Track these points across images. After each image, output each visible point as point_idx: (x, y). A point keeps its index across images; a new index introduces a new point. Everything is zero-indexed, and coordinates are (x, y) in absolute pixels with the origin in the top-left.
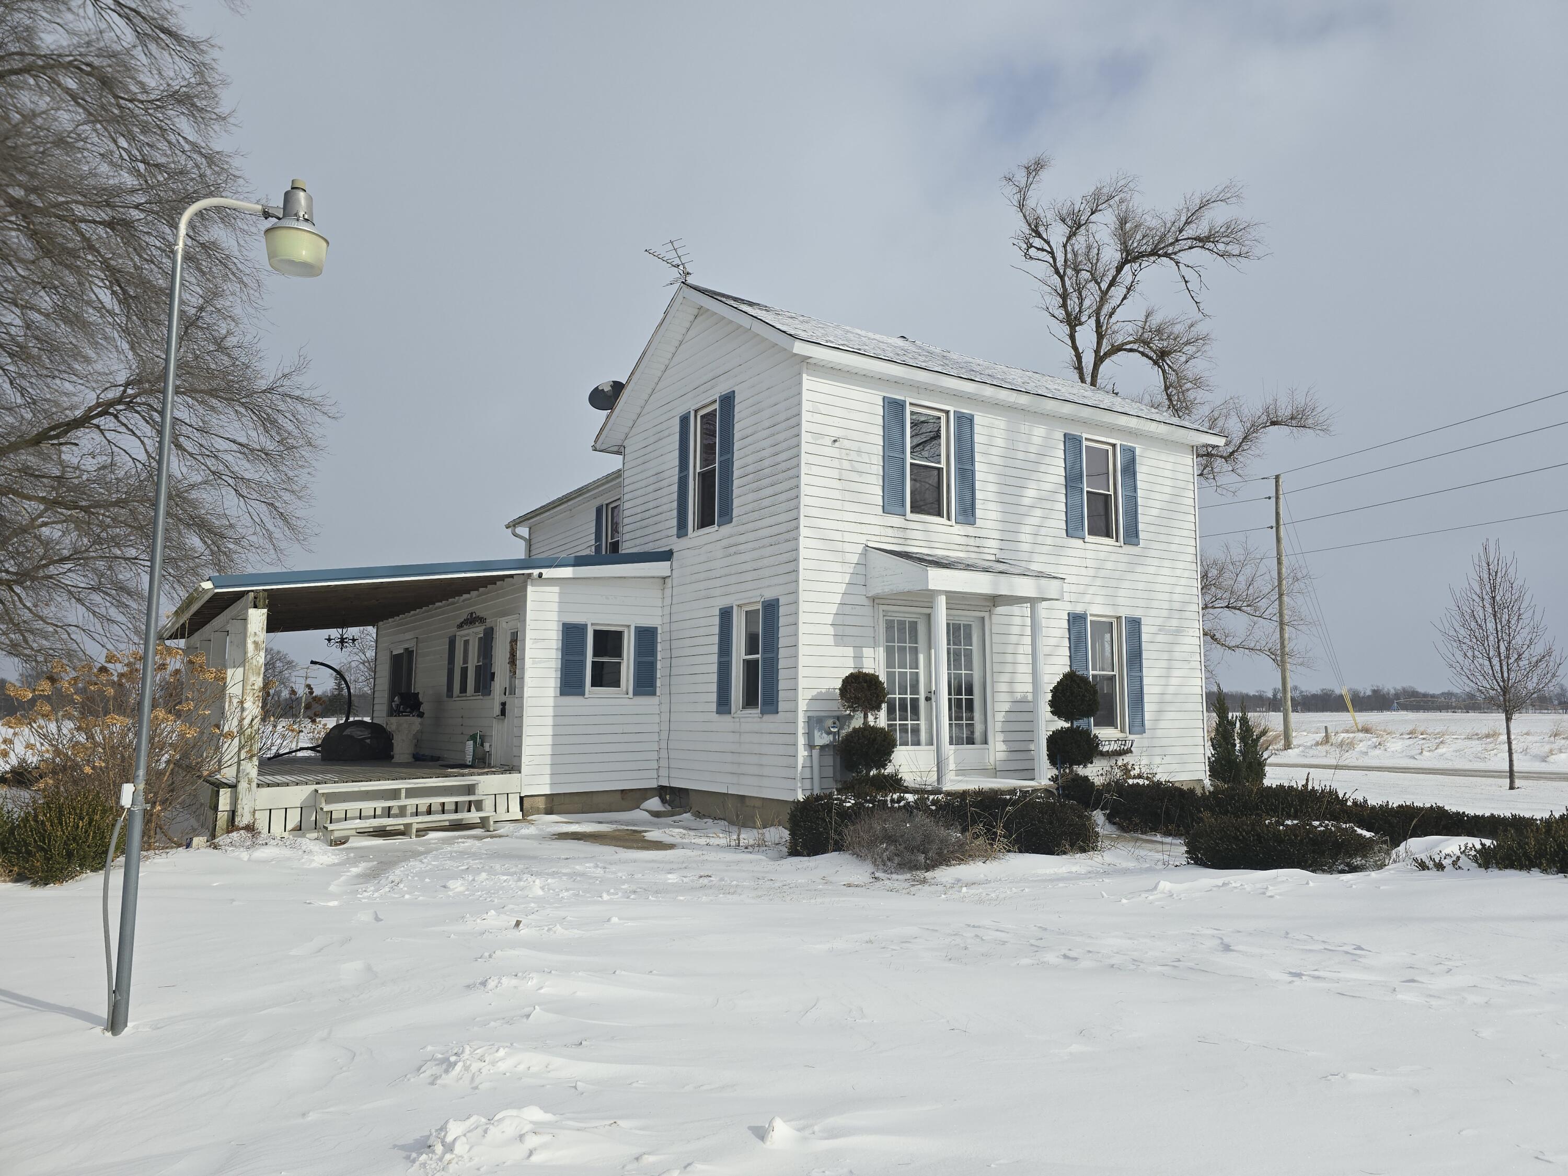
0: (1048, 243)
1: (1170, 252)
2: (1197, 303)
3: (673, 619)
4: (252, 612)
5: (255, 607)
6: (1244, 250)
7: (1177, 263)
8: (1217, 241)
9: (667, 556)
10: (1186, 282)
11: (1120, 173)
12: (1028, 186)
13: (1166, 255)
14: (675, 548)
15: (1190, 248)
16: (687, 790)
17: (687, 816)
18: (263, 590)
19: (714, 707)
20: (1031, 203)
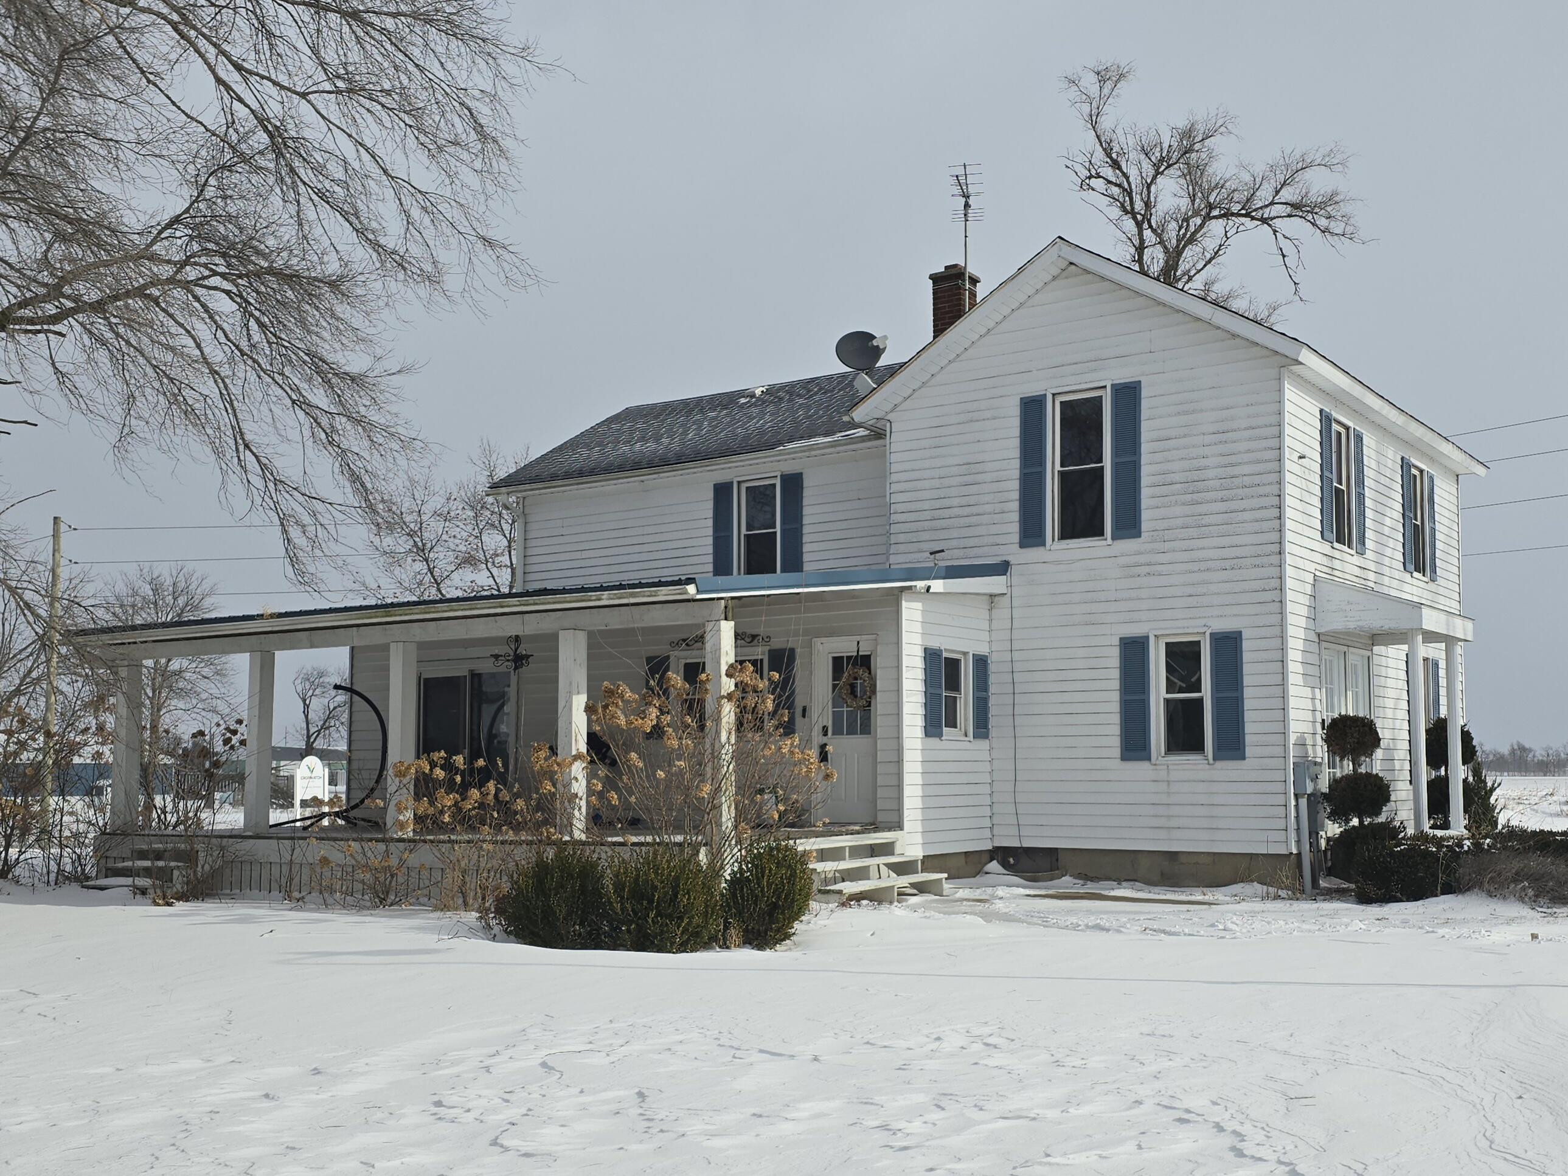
0: (1127, 178)
1: (1266, 216)
2: (1295, 283)
3: (1016, 646)
4: (723, 623)
5: (726, 619)
6: (1349, 229)
7: (1275, 232)
8: (1316, 213)
9: (1002, 568)
10: (1284, 256)
11: (1221, 110)
12: (1104, 99)
13: (1264, 221)
14: (1012, 560)
15: (1289, 216)
16: (1057, 849)
17: (1067, 878)
18: (733, 598)
19: (1117, 752)
20: (1106, 123)
